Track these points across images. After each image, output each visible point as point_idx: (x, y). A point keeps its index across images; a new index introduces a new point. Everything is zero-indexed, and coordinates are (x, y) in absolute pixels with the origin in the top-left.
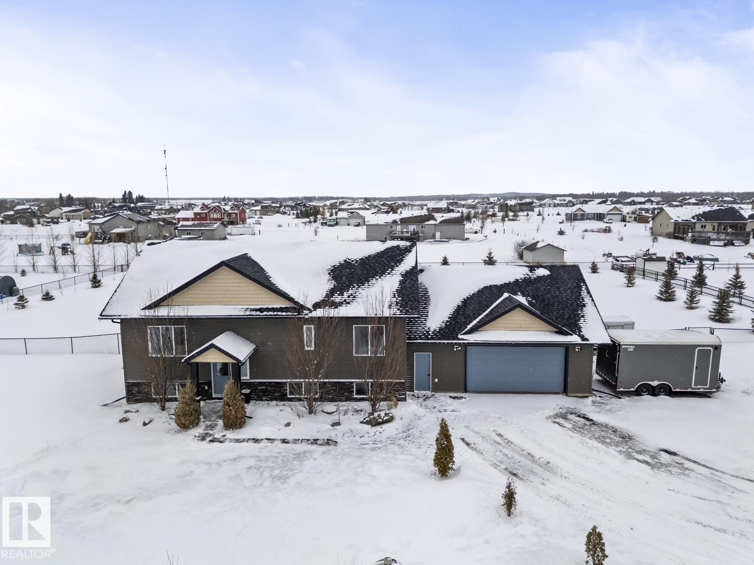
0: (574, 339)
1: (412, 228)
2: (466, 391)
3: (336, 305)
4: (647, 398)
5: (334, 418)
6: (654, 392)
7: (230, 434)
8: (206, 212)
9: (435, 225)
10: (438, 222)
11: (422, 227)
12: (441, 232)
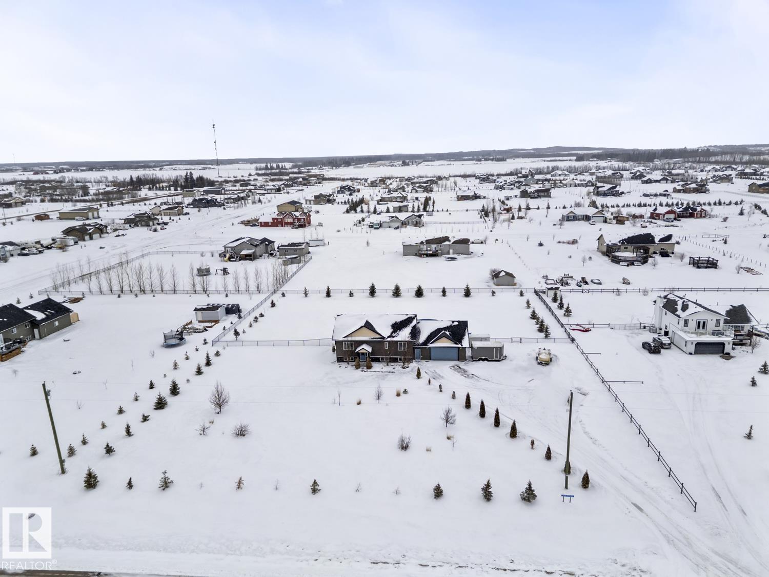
0: (459, 346)
1: (433, 247)
2: (430, 359)
3: (393, 337)
4: (481, 361)
5: (394, 367)
6: (483, 360)
7: (368, 370)
8: (281, 217)
9: (449, 245)
10: (451, 243)
11: (441, 246)
12: (453, 250)
